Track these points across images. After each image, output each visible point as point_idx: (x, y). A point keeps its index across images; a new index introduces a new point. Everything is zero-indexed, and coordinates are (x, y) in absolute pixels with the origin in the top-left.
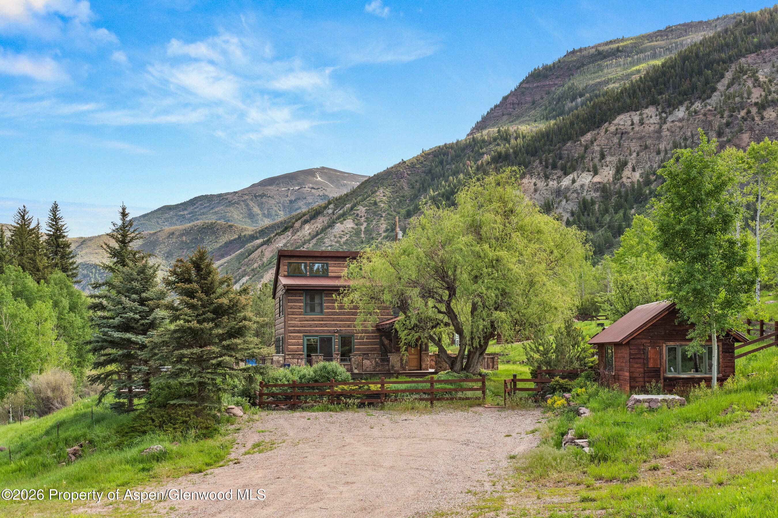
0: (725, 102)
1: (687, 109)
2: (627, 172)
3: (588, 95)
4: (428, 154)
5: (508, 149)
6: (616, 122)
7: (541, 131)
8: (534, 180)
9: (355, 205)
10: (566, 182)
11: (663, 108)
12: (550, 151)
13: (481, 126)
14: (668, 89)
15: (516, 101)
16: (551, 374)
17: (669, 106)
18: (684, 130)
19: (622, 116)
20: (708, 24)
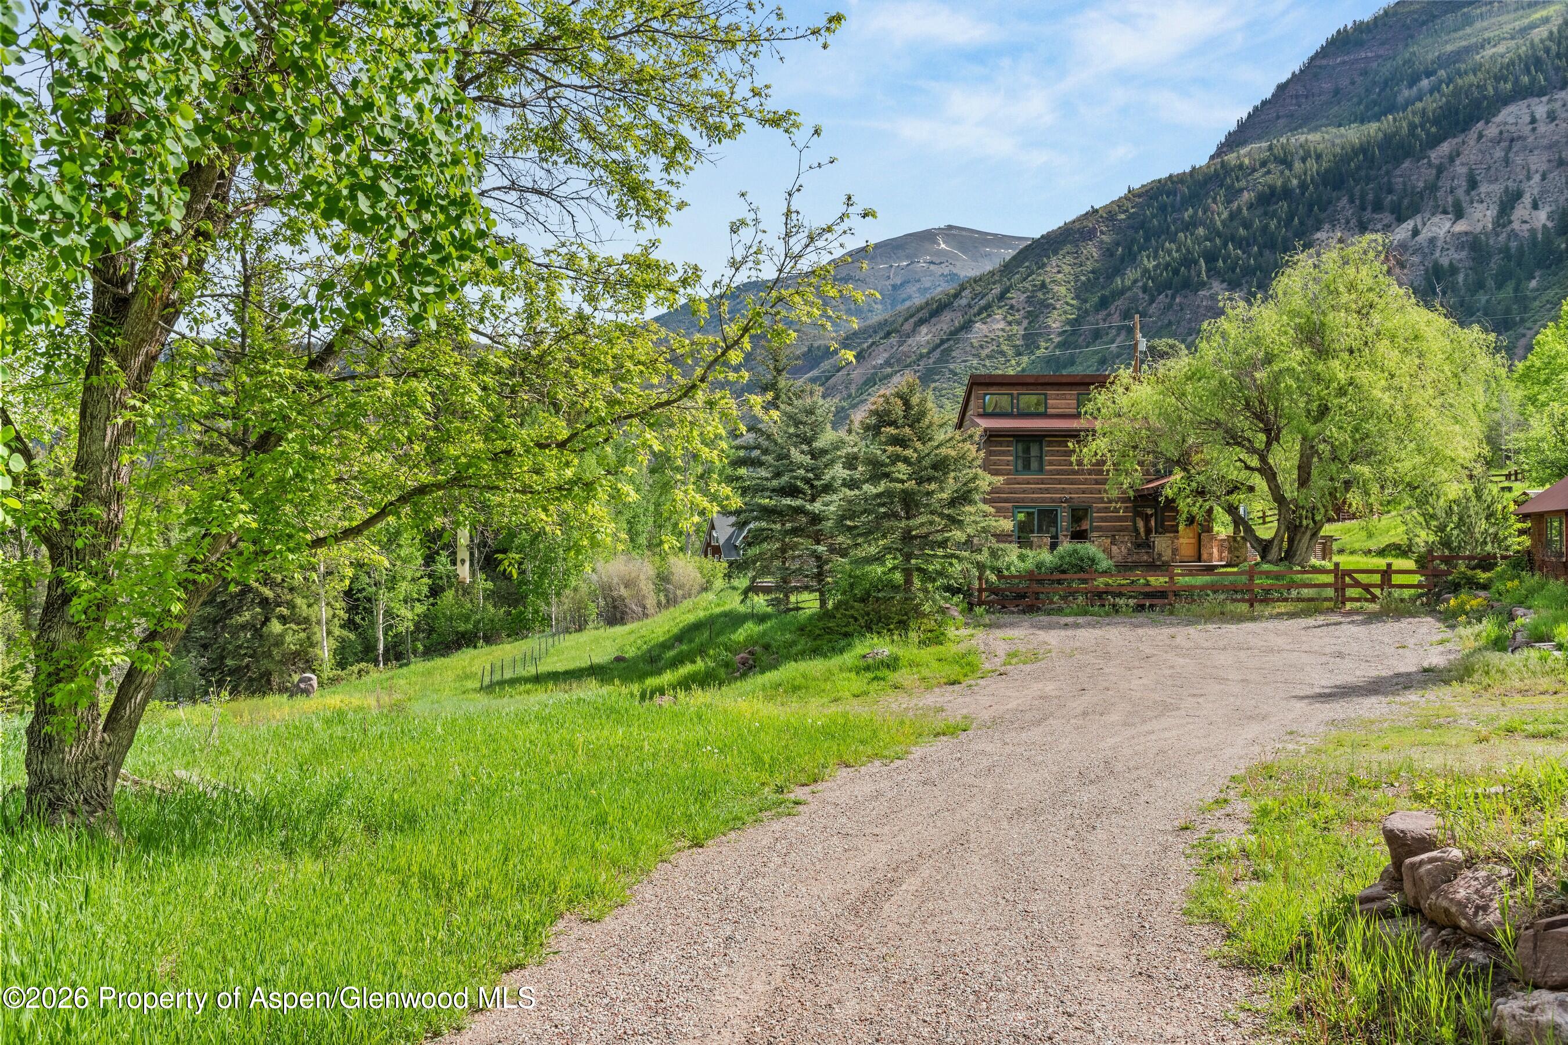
2: (1521, 211)
3: (1442, 73)
4: (1140, 195)
5: (1288, 180)
6: (1499, 118)
7: (1350, 143)
8: (1338, 234)
9: (1007, 290)
10: (1401, 234)
12: (1369, 180)
13: (1235, 140)
15: (1302, 91)
16: (1451, 561)
19: (1512, 108)
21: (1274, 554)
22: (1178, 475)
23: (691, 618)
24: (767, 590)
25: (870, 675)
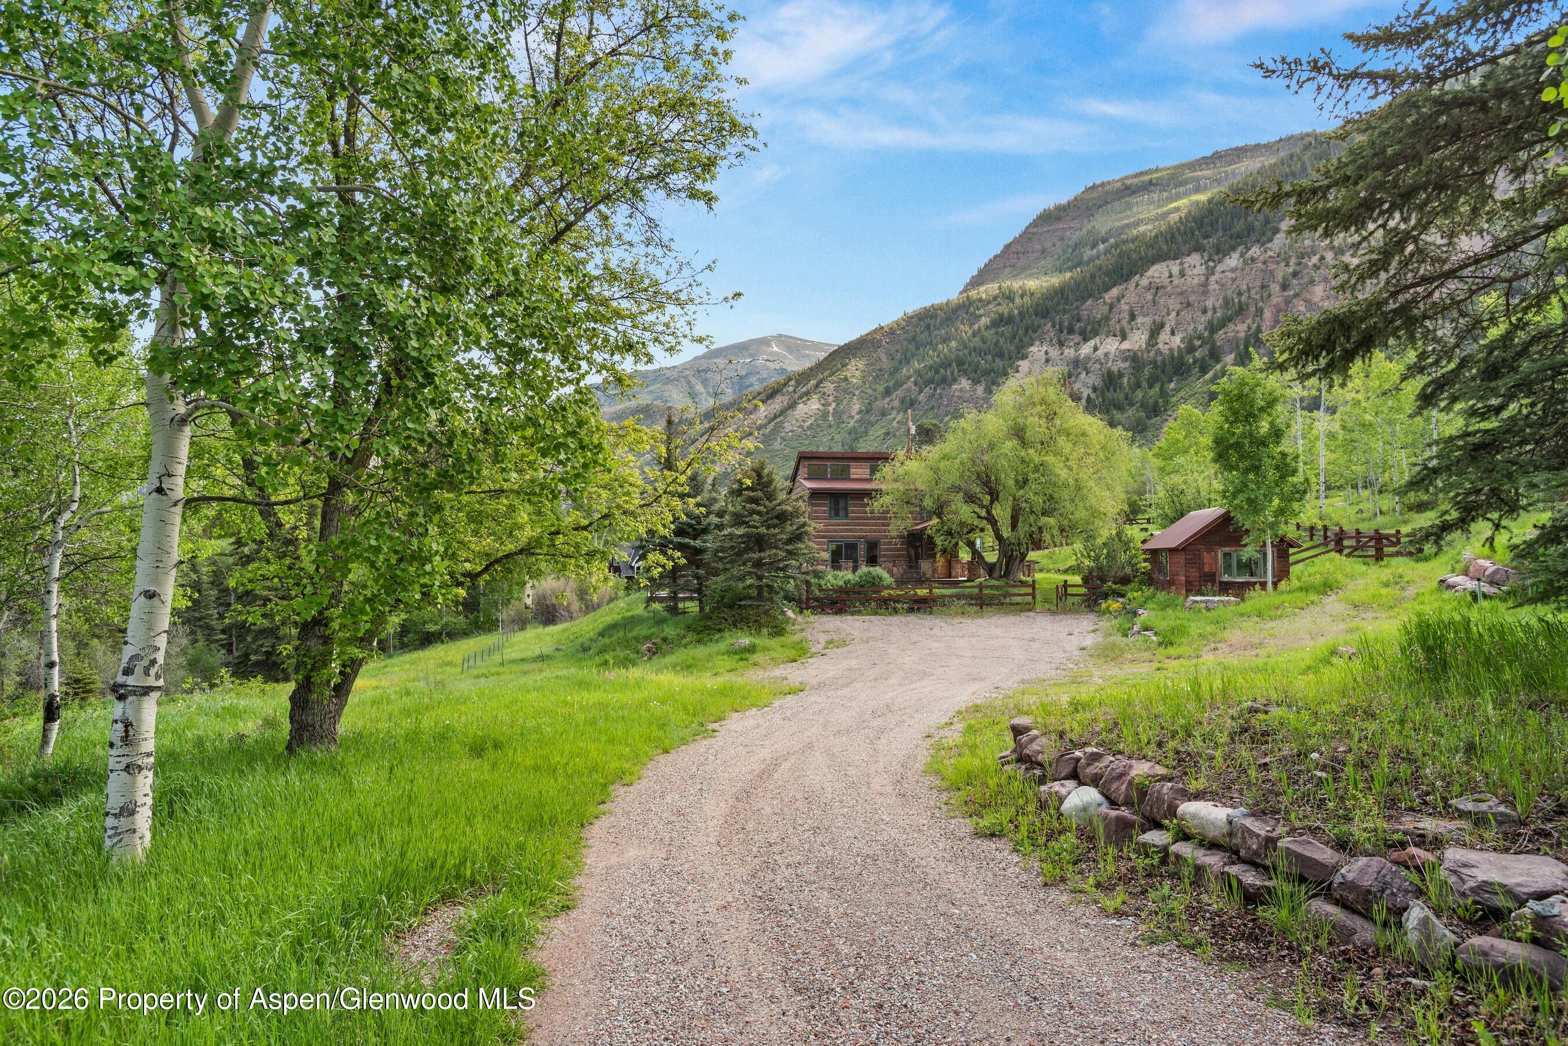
0: (1291, 247)
1: (1242, 255)
2: (1164, 336)
3: (1112, 240)
4: (912, 317)
5: (1011, 310)
6: (1149, 273)
7: (1053, 286)
8: (1045, 348)
9: (821, 382)
10: (1086, 349)
11: (1210, 255)
12: (1065, 312)
13: (976, 281)
14: (1217, 231)
15: (1021, 249)
16: (1103, 579)
17: (1218, 253)
18: (1237, 283)
19: (1157, 267)
20: (1267, 147)
21: (996, 574)
22: (935, 521)
23: (609, 619)
24: (661, 600)
25: (737, 657)
